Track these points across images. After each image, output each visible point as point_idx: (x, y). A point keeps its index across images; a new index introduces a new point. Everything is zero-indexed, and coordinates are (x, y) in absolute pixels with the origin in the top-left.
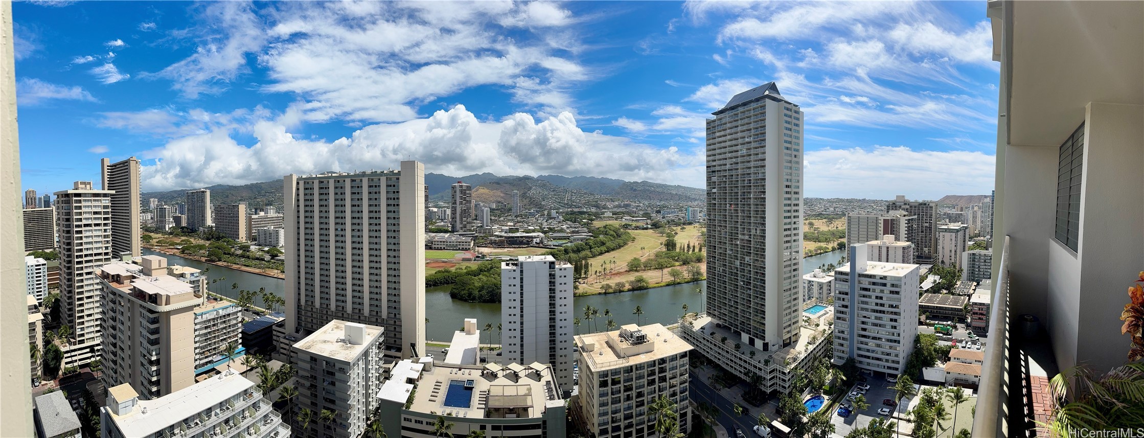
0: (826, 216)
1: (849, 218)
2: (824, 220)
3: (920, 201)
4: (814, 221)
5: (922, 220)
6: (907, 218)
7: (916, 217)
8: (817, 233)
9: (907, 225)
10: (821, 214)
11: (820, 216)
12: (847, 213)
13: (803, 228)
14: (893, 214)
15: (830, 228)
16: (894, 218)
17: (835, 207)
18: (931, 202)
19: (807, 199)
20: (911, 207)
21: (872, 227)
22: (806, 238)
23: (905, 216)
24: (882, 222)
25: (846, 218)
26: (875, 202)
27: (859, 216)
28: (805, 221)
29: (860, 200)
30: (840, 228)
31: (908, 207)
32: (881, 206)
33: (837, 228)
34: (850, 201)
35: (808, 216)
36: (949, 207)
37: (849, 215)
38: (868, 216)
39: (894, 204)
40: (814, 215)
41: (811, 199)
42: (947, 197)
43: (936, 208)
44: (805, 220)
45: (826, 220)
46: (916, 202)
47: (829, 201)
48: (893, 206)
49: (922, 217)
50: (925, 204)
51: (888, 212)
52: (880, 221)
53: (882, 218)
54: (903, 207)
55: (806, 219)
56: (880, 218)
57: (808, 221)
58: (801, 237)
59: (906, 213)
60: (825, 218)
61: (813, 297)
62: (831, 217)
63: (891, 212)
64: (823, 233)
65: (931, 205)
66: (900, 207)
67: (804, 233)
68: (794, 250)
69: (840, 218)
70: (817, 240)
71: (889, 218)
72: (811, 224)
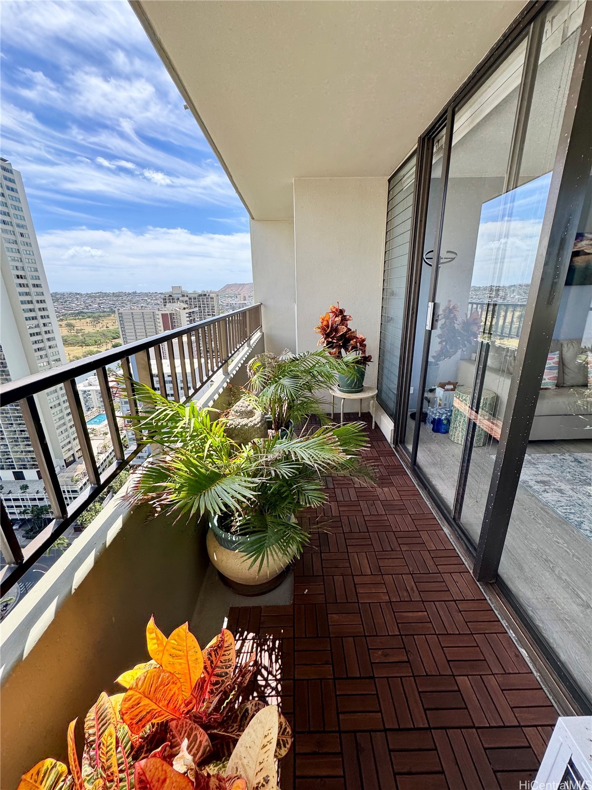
0: (90, 314)
1: (121, 315)
2: (88, 320)
3: (200, 292)
4: (73, 322)
5: (204, 312)
6: (187, 311)
7: (197, 309)
8: (82, 335)
9: (188, 319)
10: (82, 312)
11: (80, 314)
12: (116, 310)
13: (60, 332)
14: (170, 308)
15: (98, 329)
16: (174, 312)
17: (99, 304)
18: (211, 292)
19: (56, 294)
20: (190, 299)
21: (150, 323)
22: (66, 342)
23: (184, 309)
24: (160, 317)
25: (117, 315)
26: (147, 294)
27: (132, 311)
28: (60, 323)
29: (129, 294)
30: (111, 328)
31: (186, 299)
32: (156, 300)
33: (107, 327)
34: (117, 295)
35: (62, 317)
36: (232, 297)
37: (120, 312)
38: (143, 311)
39: (171, 296)
40: (72, 314)
41: (63, 294)
42: (228, 286)
43: (218, 299)
44: (59, 321)
45: (90, 319)
46: (195, 293)
47: (89, 296)
48: (169, 298)
49: (204, 310)
50: (205, 295)
51: (165, 305)
52: (157, 317)
53: (160, 313)
54: (181, 299)
55: (62, 320)
56: (157, 312)
57: (65, 322)
58: (59, 342)
59: (186, 306)
60: (89, 317)
61: (93, 408)
62: (96, 315)
63: (168, 305)
64: (89, 335)
65: (211, 295)
66: (178, 299)
67: (63, 337)
68: (52, 358)
69: (109, 315)
70: (84, 343)
71: (168, 312)
72: (70, 325)
